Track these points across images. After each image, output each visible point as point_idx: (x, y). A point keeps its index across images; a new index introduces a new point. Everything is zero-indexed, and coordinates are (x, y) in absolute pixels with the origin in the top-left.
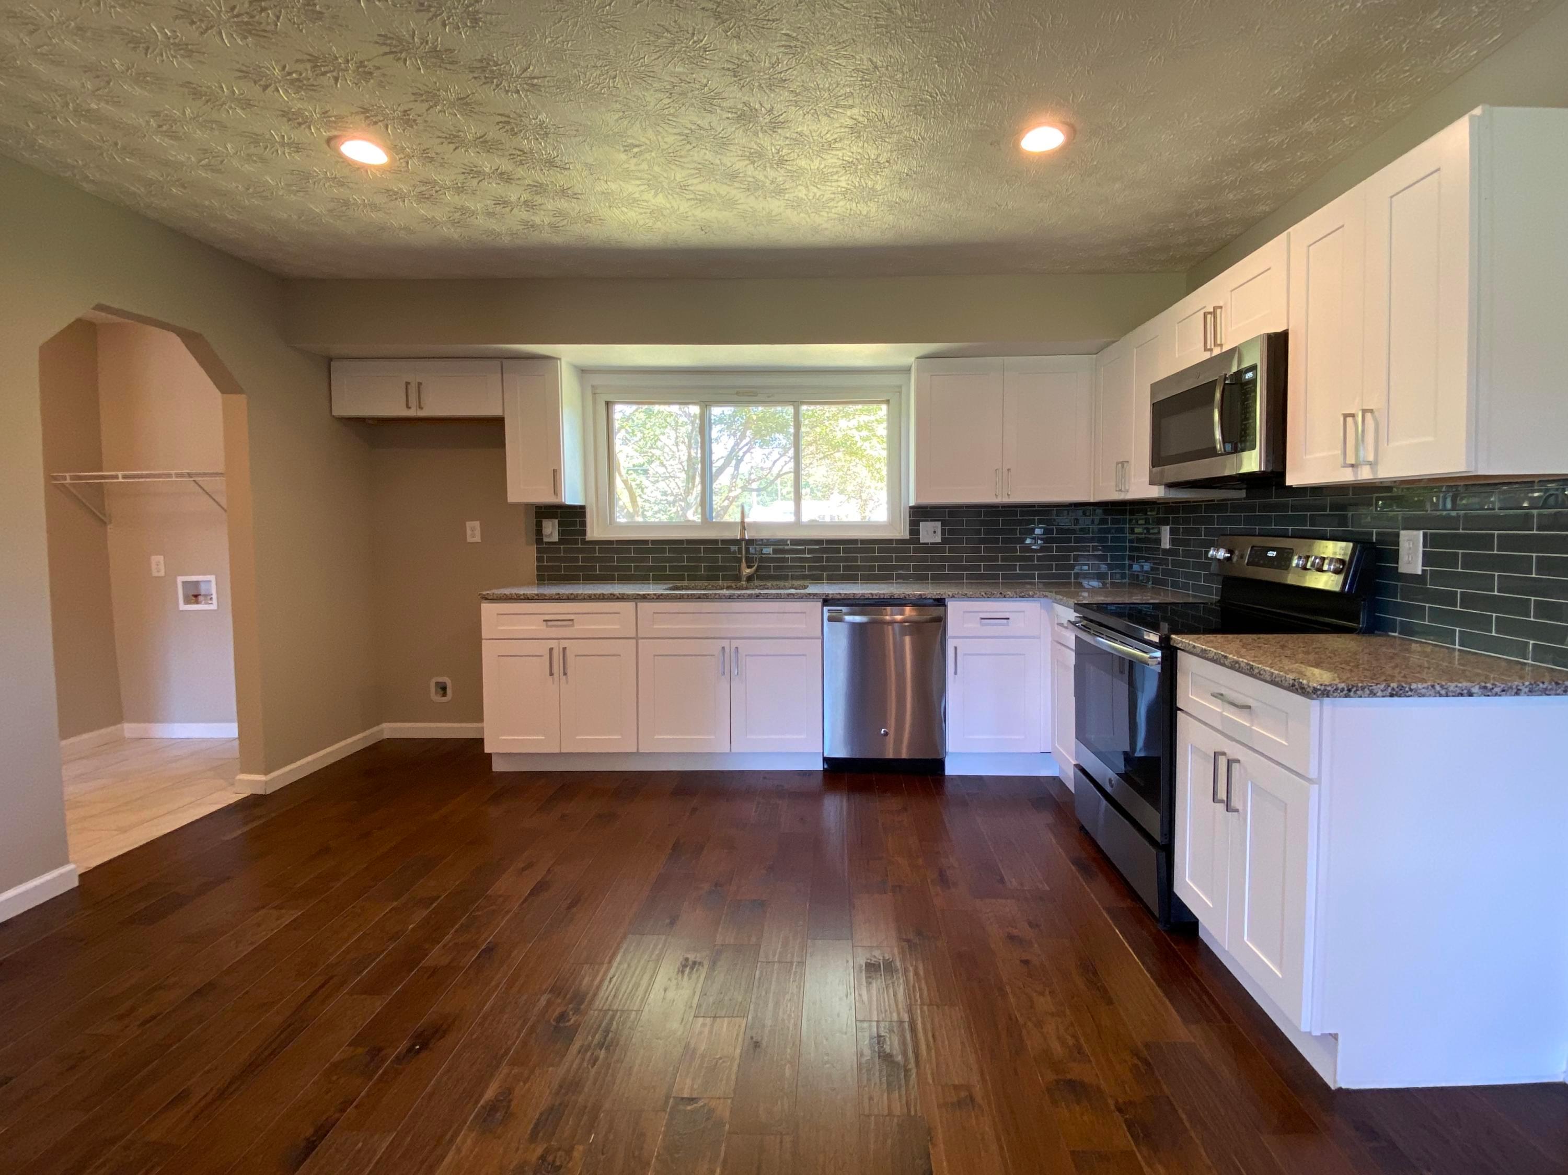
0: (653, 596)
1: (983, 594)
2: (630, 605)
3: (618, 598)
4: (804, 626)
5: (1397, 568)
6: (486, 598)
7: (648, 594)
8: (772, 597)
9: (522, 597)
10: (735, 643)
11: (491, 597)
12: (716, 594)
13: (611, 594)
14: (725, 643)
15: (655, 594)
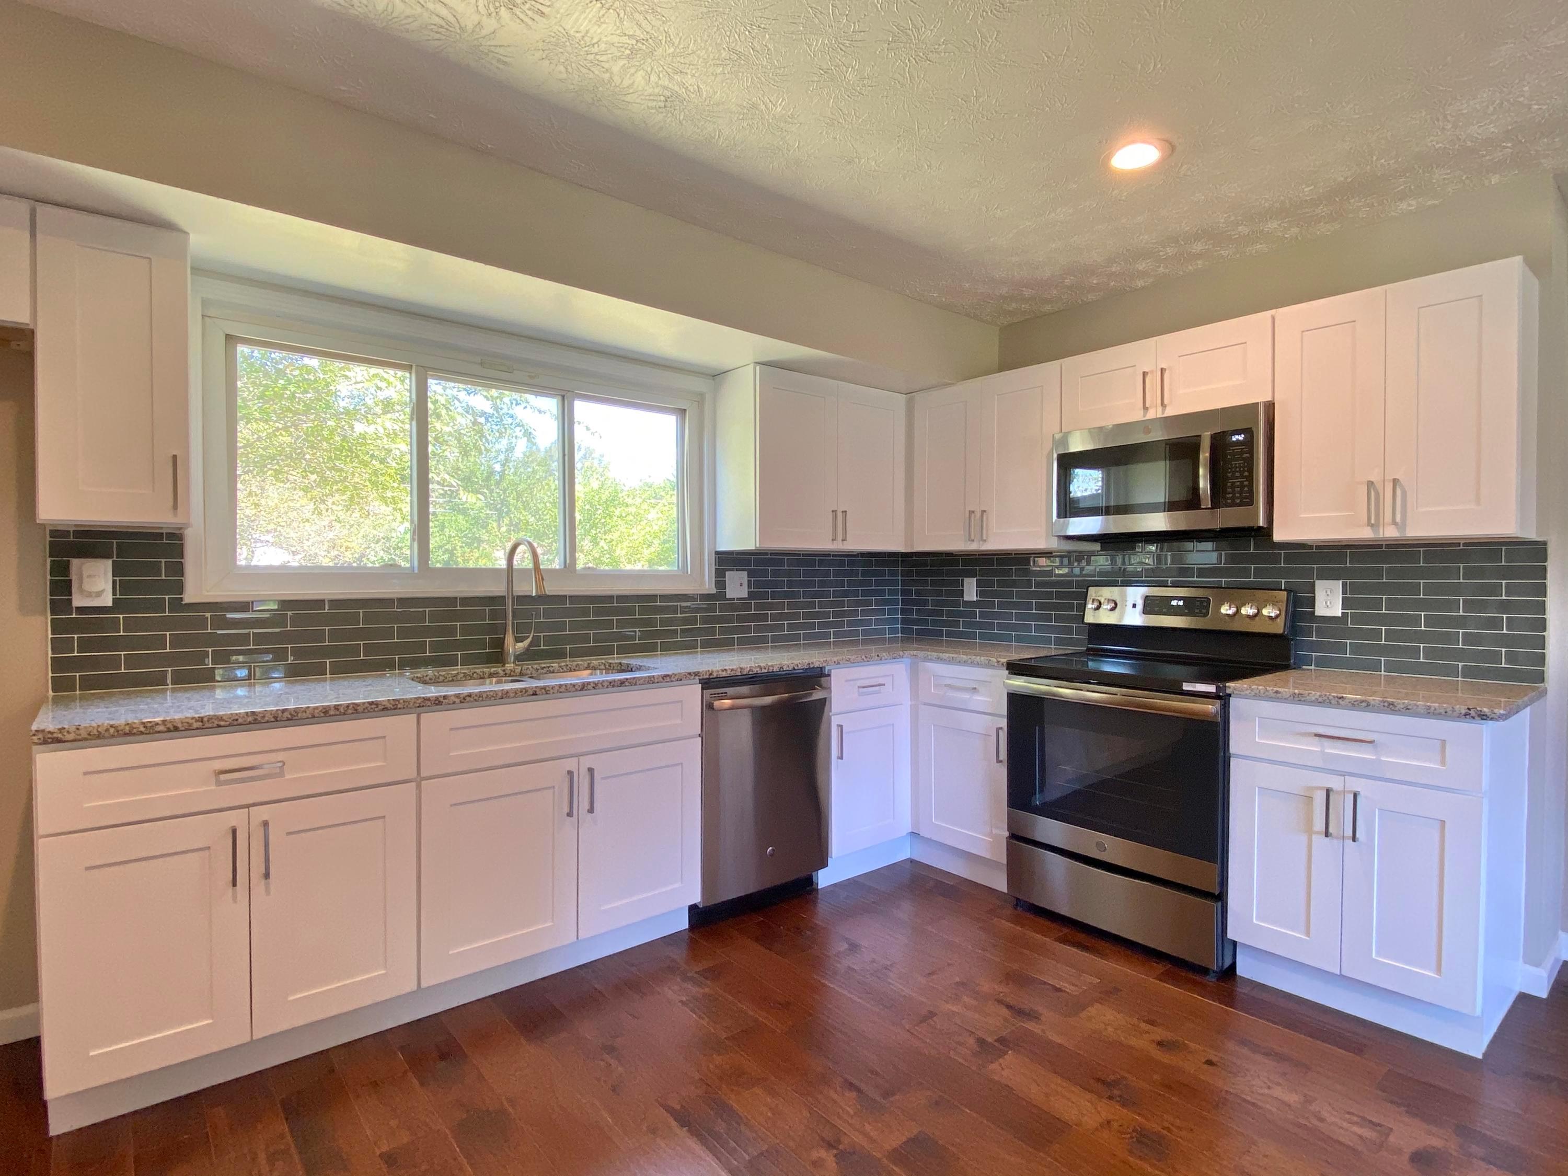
0: (454, 699)
1: (863, 657)
2: (410, 719)
3: (385, 709)
4: (679, 721)
5: (1314, 612)
6: (53, 740)
7: (445, 697)
8: (642, 681)
9: (161, 728)
10: (587, 762)
11: (71, 737)
12: (560, 686)
13: (371, 703)
14: (571, 764)
15: (457, 696)
